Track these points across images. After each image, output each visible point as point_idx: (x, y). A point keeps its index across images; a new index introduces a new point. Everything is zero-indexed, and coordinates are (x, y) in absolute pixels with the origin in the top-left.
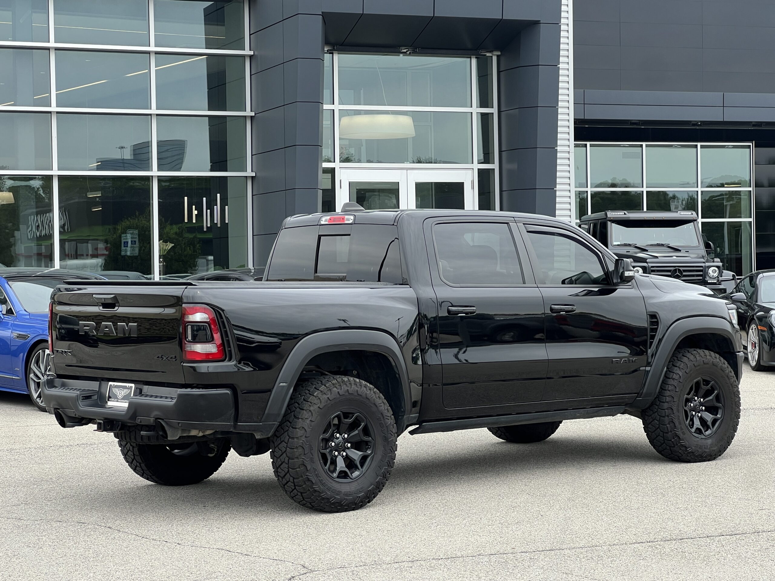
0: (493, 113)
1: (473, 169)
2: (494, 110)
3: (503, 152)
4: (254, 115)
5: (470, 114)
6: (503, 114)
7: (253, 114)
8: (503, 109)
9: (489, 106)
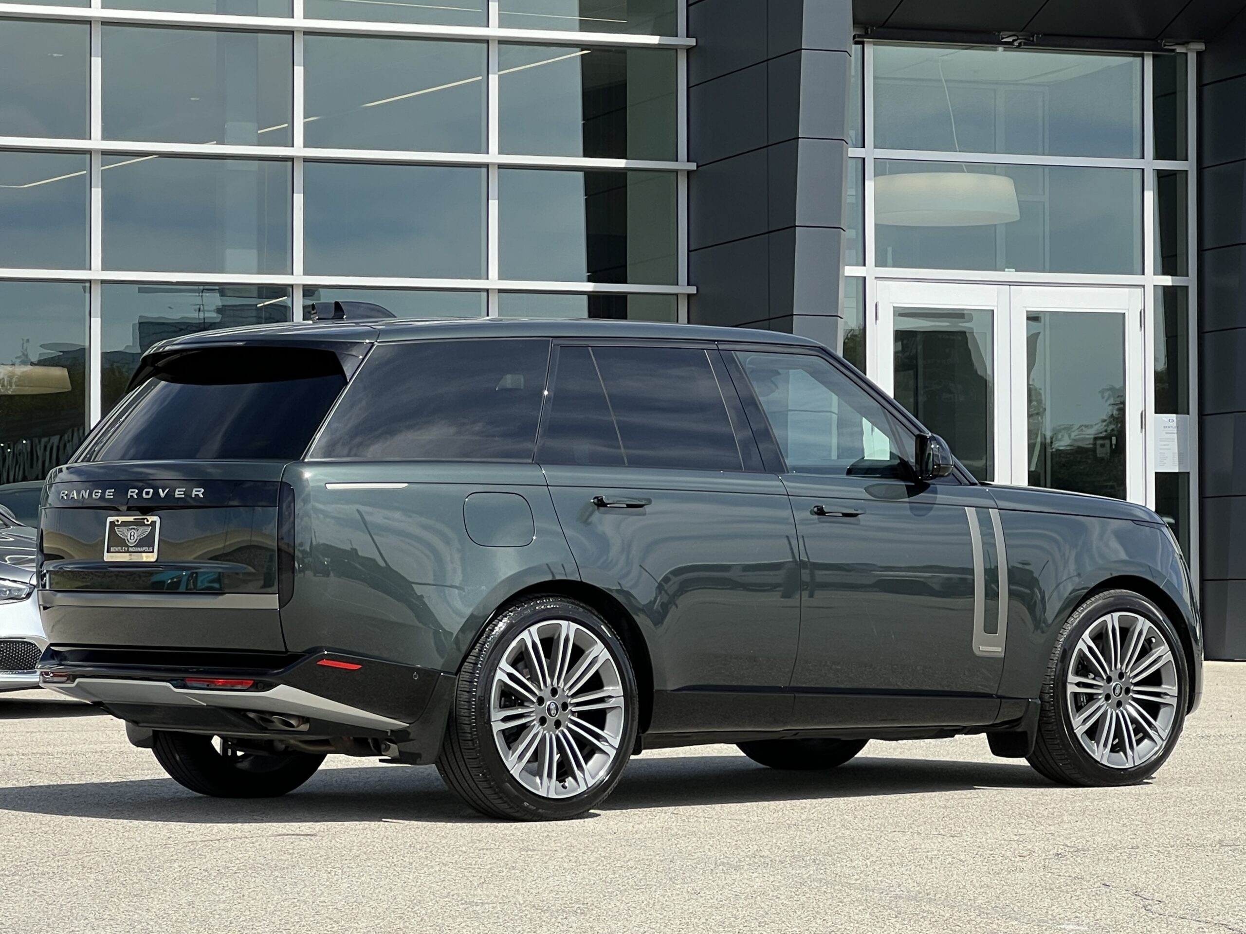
0: (1186, 171)
1: (1144, 286)
2: (1188, 165)
3: (1207, 252)
4: (695, 168)
5: (1139, 173)
6: (1207, 173)
7: (693, 166)
8: (1207, 163)
9: (1178, 157)
